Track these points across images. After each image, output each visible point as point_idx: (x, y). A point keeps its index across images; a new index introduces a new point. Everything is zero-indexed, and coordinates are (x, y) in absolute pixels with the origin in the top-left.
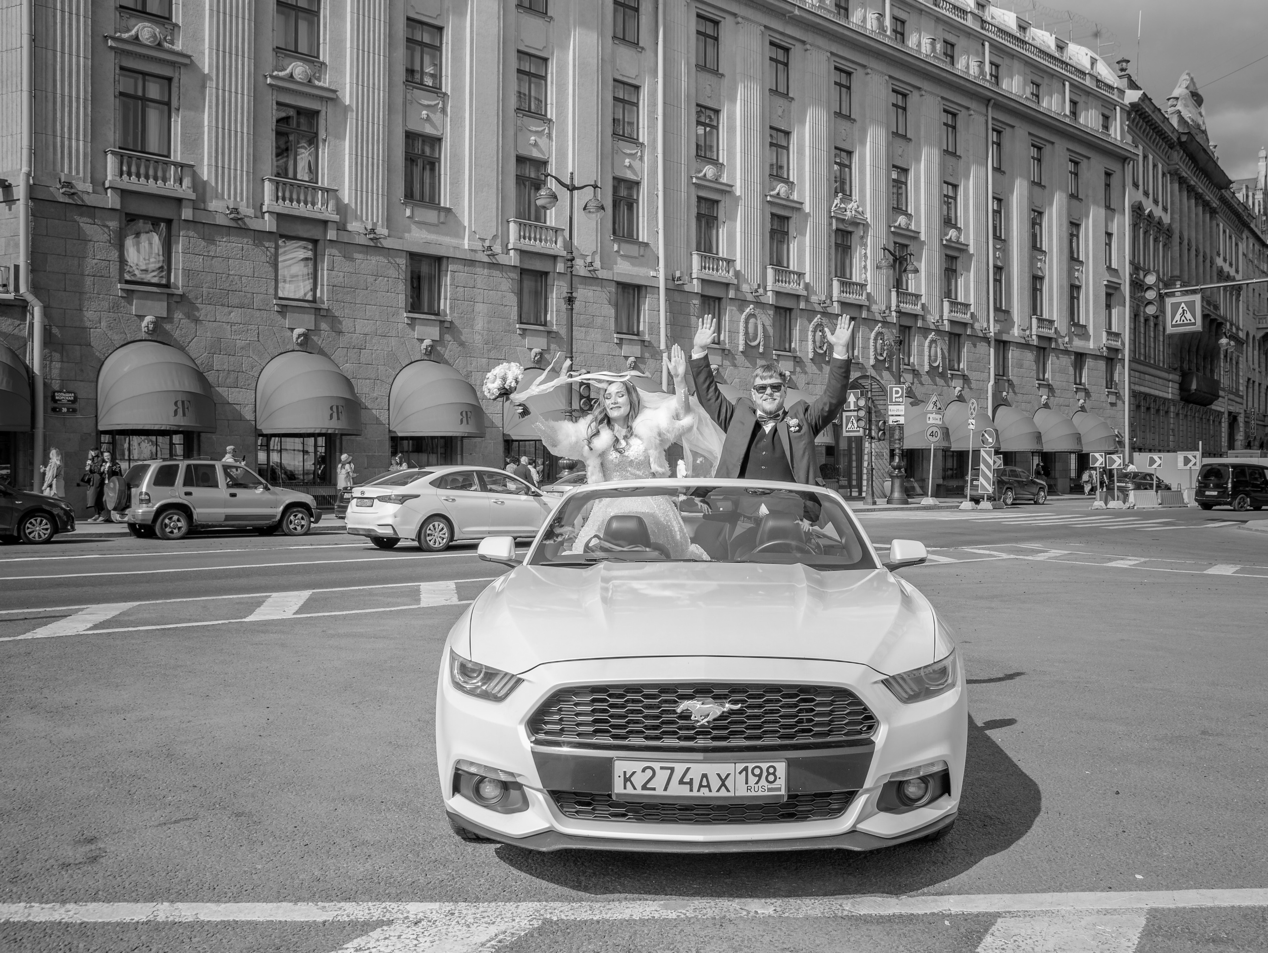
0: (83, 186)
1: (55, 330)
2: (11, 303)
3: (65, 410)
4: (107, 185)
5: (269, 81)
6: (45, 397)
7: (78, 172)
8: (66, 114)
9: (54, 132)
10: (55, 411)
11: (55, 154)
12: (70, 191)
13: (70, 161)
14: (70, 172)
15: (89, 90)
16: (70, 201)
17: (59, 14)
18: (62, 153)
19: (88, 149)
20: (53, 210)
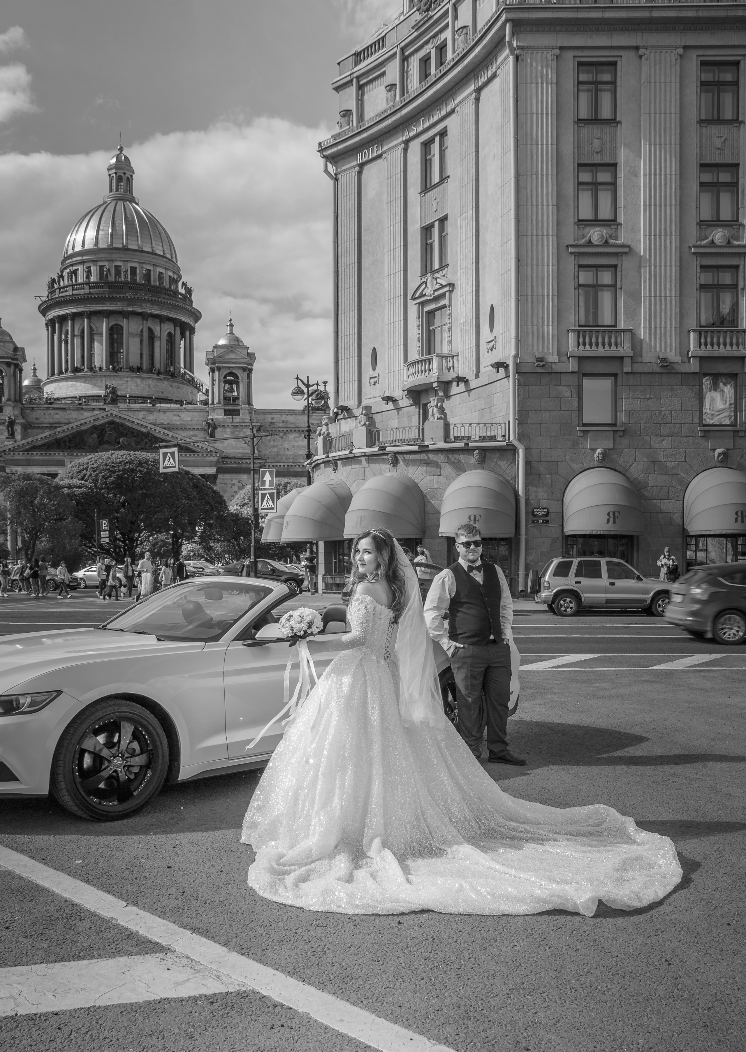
0: (553, 358)
2: (505, 448)
3: (541, 521)
4: (569, 355)
5: (693, 250)
6: (527, 513)
7: (548, 349)
8: (540, 309)
9: (532, 323)
10: (533, 522)
11: (533, 339)
12: (542, 364)
13: (543, 342)
14: (543, 350)
15: (556, 287)
16: (543, 371)
17: (535, 238)
18: (538, 337)
19: (556, 331)
20: (532, 379)
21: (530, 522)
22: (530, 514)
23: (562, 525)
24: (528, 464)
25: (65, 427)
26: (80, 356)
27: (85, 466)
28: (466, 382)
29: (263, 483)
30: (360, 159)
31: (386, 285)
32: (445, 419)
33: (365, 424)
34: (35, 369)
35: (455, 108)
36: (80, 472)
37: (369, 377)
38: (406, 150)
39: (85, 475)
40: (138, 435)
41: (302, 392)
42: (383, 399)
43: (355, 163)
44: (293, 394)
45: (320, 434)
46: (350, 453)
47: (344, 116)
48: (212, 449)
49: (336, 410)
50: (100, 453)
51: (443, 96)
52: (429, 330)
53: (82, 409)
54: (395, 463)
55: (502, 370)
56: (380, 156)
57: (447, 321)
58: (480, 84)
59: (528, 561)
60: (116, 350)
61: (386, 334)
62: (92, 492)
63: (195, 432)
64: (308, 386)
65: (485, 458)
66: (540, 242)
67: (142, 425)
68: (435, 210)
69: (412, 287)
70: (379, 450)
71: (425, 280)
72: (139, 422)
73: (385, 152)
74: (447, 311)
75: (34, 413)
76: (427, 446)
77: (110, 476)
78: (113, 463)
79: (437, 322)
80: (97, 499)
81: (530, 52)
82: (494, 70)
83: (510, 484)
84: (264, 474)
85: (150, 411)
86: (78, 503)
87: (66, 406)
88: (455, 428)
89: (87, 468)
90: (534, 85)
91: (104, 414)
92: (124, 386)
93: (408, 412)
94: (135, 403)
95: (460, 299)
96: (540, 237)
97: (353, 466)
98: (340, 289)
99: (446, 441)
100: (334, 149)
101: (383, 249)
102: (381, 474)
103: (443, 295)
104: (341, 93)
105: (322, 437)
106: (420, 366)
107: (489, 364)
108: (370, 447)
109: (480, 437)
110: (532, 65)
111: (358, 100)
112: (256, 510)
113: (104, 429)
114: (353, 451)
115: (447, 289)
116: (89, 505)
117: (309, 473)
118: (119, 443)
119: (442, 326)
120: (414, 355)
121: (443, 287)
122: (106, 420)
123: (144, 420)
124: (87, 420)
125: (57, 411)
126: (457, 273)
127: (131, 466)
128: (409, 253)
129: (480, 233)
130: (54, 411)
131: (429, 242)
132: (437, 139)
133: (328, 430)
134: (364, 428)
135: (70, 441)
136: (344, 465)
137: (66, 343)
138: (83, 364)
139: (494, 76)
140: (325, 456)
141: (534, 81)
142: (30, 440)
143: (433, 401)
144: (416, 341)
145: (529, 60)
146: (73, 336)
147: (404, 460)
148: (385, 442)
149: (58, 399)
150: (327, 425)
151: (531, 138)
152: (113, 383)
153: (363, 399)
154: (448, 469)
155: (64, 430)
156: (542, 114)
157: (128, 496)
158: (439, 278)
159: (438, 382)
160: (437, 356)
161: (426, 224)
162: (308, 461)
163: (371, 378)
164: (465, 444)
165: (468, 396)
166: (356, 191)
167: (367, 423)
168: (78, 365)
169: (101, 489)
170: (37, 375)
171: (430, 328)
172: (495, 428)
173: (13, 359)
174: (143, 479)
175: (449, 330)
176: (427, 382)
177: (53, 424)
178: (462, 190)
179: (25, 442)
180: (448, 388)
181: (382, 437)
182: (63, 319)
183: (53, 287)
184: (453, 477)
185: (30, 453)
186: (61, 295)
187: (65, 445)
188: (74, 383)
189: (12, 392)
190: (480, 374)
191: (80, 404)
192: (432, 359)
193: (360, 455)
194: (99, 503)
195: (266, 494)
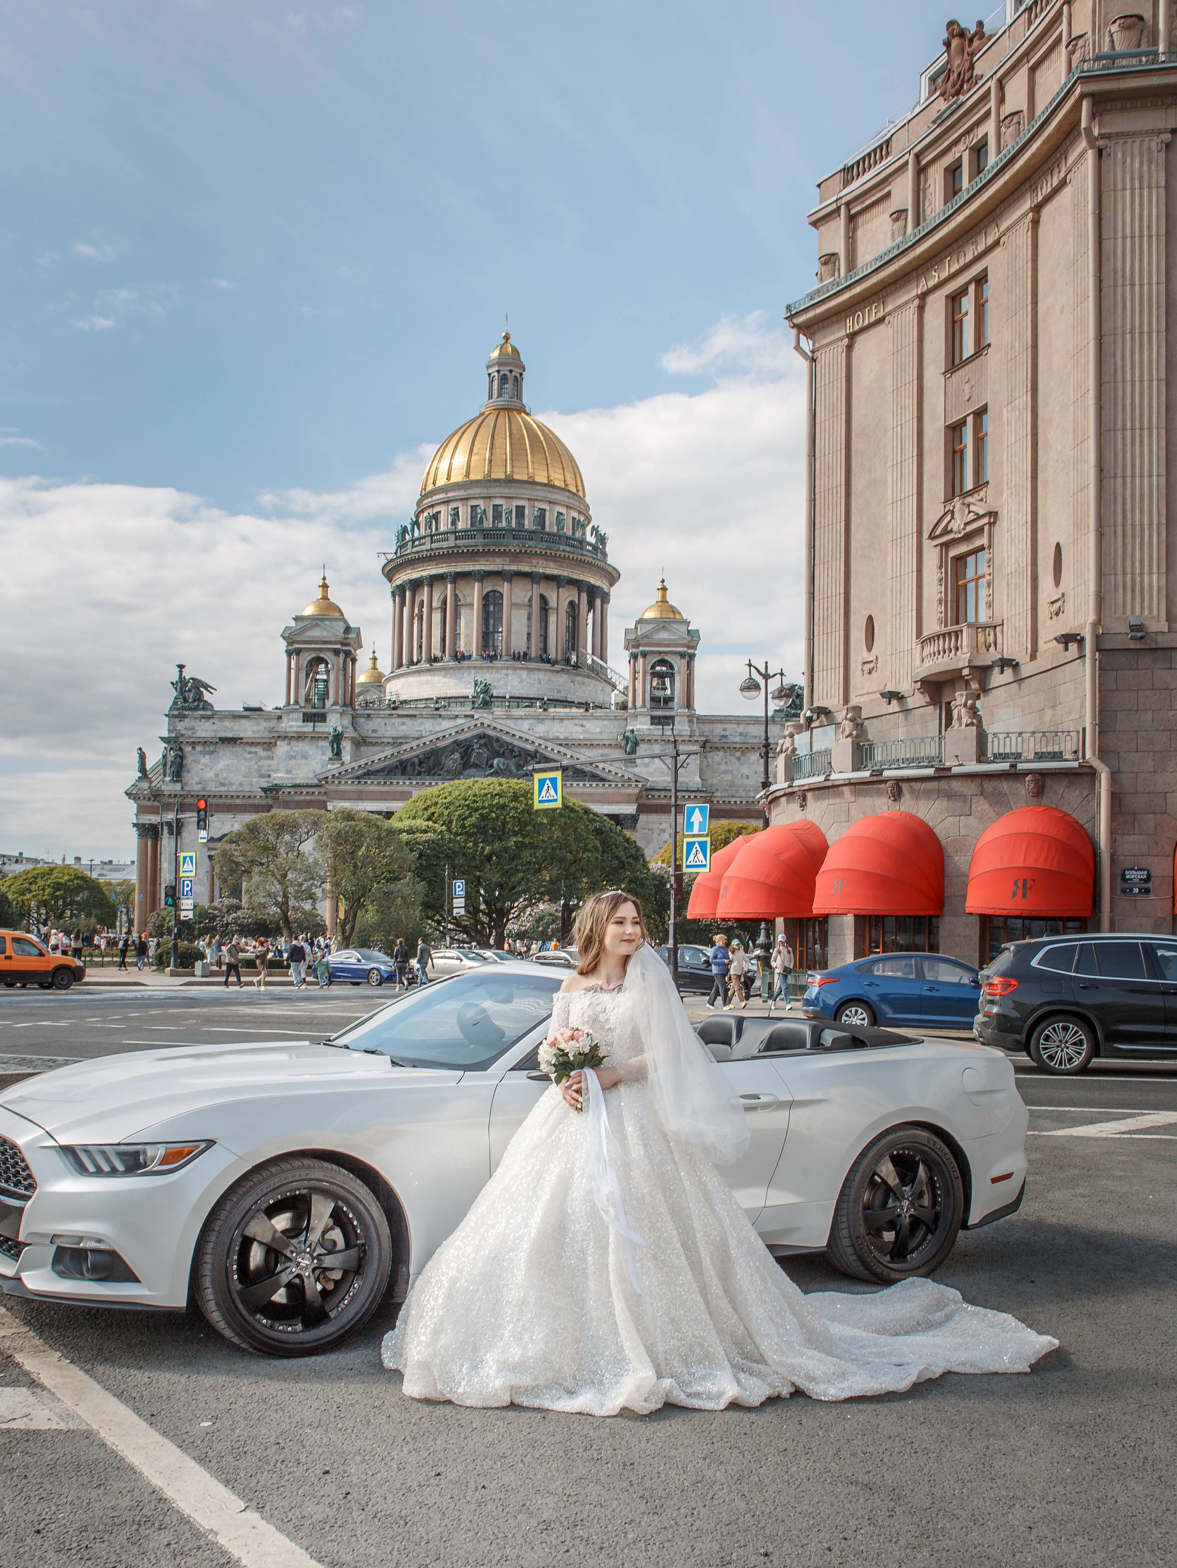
0: (1158, 625)
1: (1126, 798)
2: (1077, 771)
3: (1136, 890)
6: (1113, 876)
7: (1151, 611)
8: (1138, 546)
9: (1124, 569)
10: (1124, 891)
11: (1124, 595)
12: (1139, 635)
13: (1142, 600)
14: (1142, 612)
15: (1164, 511)
16: (1142, 646)
17: (1128, 433)
18: (1133, 591)
19: (1163, 582)
20: (1123, 660)
21: (1119, 892)
22: (1119, 878)
23: (1173, 897)
24: (1115, 798)
25: (414, 744)
26: (439, 639)
27: (434, 800)
28: (1014, 665)
29: (691, 825)
30: (851, 325)
31: (889, 518)
32: (979, 725)
33: (850, 735)
34: (375, 659)
35: (999, 239)
36: (426, 809)
37: (861, 661)
38: (921, 308)
39: (433, 813)
40: (520, 755)
41: (756, 687)
42: (883, 695)
43: (842, 333)
44: (742, 689)
45: (781, 751)
46: (826, 780)
47: (825, 263)
48: (631, 776)
49: (809, 714)
50: (456, 781)
51: (981, 221)
52: (958, 586)
53: (440, 716)
54: (897, 795)
55: (1073, 647)
56: (880, 321)
57: (985, 571)
58: (1040, 198)
60: (491, 629)
61: (889, 594)
62: (442, 838)
63: (606, 751)
64: (766, 677)
65: (1043, 786)
66: (1138, 440)
67: (527, 740)
68: (967, 398)
69: (929, 520)
70: (871, 775)
71: (949, 507)
72: (522, 735)
73: (889, 314)
74: (984, 556)
75: (371, 723)
76: (949, 769)
77: (470, 816)
78: (475, 795)
79: (970, 573)
80: (449, 849)
81: (1121, 141)
82: (1062, 175)
83: (1085, 830)
84: (692, 811)
85: (540, 720)
86: (421, 856)
87: (417, 713)
88: (996, 739)
89: (436, 804)
90: (1128, 192)
91: (472, 724)
92: (502, 682)
93: (922, 716)
94: (518, 707)
95: (1006, 536)
96: (1138, 431)
97: (831, 801)
98: (817, 527)
99: (979, 761)
100: (810, 314)
101: (886, 463)
102: (874, 812)
103: (979, 531)
104: (821, 229)
105: (784, 755)
106: (941, 642)
107: (1052, 637)
108: (857, 769)
109: (1036, 753)
110: (1124, 162)
111: (847, 238)
112: (678, 868)
113: (470, 746)
114: (832, 777)
115: (986, 520)
116: (438, 858)
117: (764, 810)
118: (492, 766)
119: (977, 580)
120: (932, 626)
121: (979, 517)
122: (475, 733)
123: (531, 732)
124: (447, 733)
125: (404, 720)
126: (1001, 494)
127: (502, 801)
128: (927, 468)
129: (1040, 431)
130: (400, 720)
131: (958, 448)
132: (972, 288)
134: (850, 740)
135: (420, 763)
136: (817, 799)
137: (421, 618)
138: (444, 651)
139: (1063, 184)
140: (787, 785)
141: (1128, 186)
142: (363, 762)
143: (960, 698)
144: (936, 604)
145: (1120, 155)
146: (431, 609)
147: (912, 791)
148: (882, 763)
149: (405, 702)
151: (1124, 276)
152: (487, 677)
153: (852, 696)
154: (982, 806)
155: (412, 748)
156: (1141, 237)
157: (497, 844)
158: (973, 504)
159: (970, 667)
160: (970, 626)
161: (954, 420)
162: (763, 792)
163: (864, 663)
164: (1011, 766)
165: (1020, 689)
166: (844, 375)
167: (854, 733)
168: (436, 651)
169: (456, 834)
170: (378, 667)
171: (960, 583)
172: (1062, 740)
173: (343, 644)
174: (519, 820)
175: (989, 586)
176: (952, 668)
177: (398, 738)
178: (1009, 364)
179: (355, 765)
180: (985, 676)
181: (878, 756)
182: (416, 585)
183: (404, 539)
184: (990, 818)
185: (363, 781)
186: (414, 550)
187: (414, 770)
188: (430, 678)
189: (341, 692)
190: (1038, 654)
191: (437, 709)
192: (962, 631)
193: (842, 782)
194: (453, 855)
195: (694, 843)
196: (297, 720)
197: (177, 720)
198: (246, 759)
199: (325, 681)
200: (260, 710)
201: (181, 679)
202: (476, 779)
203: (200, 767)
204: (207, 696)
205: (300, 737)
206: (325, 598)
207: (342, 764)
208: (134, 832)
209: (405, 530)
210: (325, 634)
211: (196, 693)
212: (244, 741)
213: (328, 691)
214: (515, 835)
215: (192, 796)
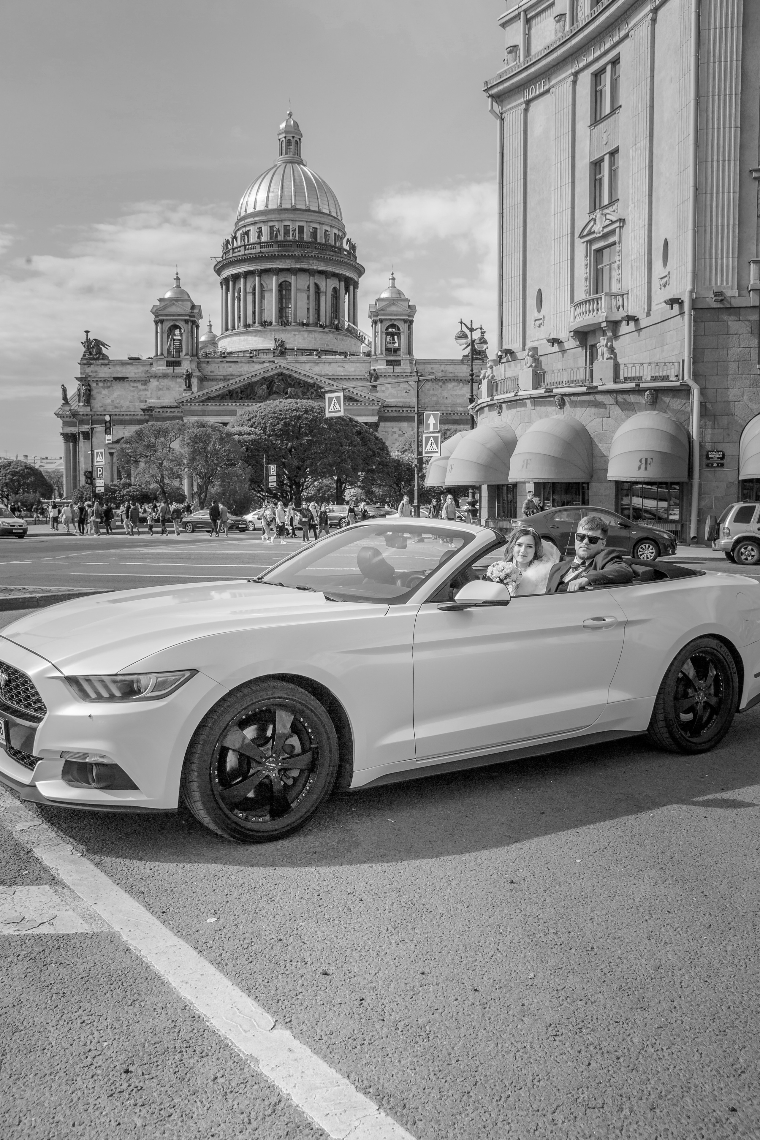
0: (732, 293)
1: (709, 405)
2: (679, 388)
3: (715, 465)
4: (749, 289)
6: (701, 456)
7: (727, 283)
8: (719, 240)
9: (710, 255)
10: (707, 465)
11: (711, 272)
12: (720, 298)
13: (722, 276)
14: (722, 284)
15: (737, 216)
16: (722, 306)
17: (715, 163)
18: (716, 270)
19: (736, 263)
20: (709, 315)
21: (704, 466)
22: (705, 457)
23: (739, 469)
24: (703, 406)
25: (237, 380)
26: (252, 312)
27: (254, 414)
28: (636, 320)
29: (428, 426)
30: (528, 95)
31: (553, 224)
32: (615, 359)
33: (531, 366)
34: (210, 326)
35: (628, 33)
36: (250, 420)
37: (534, 319)
38: (574, 82)
39: (254, 423)
40: (304, 386)
41: (466, 337)
42: (549, 341)
43: (522, 100)
44: (456, 338)
45: (484, 378)
46: (516, 395)
47: (510, 52)
48: (374, 398)
49: (501, 353)
50: (269, 403)
51: (616, 21)
52: (597, 269)
53: (253, 361)
54: (562, 405)
55: (677, 307)
56: (547, 91)
57: (618, 258)
58: (657, 3)
59: (701, 507)
60: (284, 305)
61: (553, 274)
62: (261, 438)
63: (358, 383)
64: (472, 330)
65: (657, 398)
66: (721, 168)
67: (309, 376)
68: (605, 143)
69: (580, 225)
70: (545, 392)
71: (594, 216)
72: (306, 373)
73: (553, 87)
74: (617, 248)
75: (209, 367)
76: (596, 387)
77: (278, 423)
78: (281, 411)
79: (606, 260)
80: (266, 445)
83: (684, 427)
84: (428, 417)
85: (317, 363)
86: (248, 450)
87: (239, 360)
88: (626, 368)
89: (256, 417)
91: (274, 366)
92: (292, 339)
93: (574, 354)
94: (303, 355)
95: (631, 235)
96: (721, 162)
97: (519, 409)
98: (505, 231)
99: (615, 382)
100: (501, 87)
101: (550, 187)
102: (547, 416)
103: (613, 232)
104: (507, 29)
105: (486, 380)
106: (590, 305)
107: (663, 300)
108: (536, 388)
109: (653, 377)
111: (525, 34)
112: (420, 453)
113: (273, 381)
114: (519, 394)
115: (618, 224)
116: (258, 451)
117: (472, 416)
118: (287, 393)
119: (611, 264)
120: (581, 296)
121: (613, 222)
122: (275, 372)
123: (311, 371)
124: (258, 373)
125: (231, 364)
126: (628, 207)
127: (298, 414)
128: (577, 190)
129: (654, 164)
130: (228, 364)
131: (598, 177)
132: (609, 68)
133: (492, 372)
134: (531, 369)
135: (241, 392)
136: (509, 408)
137: (240, 299)
138: (255, 319)
140: (489, 399)
142: (205, 391)
143: (602, 342)
144: (583, 281)
146: (246, 293)
147: (572, 402)
148: (552, 384)
149: (231, 353)
150: (491, 367)
151: (715, 56)
152: (283, 336)
153: (528, 341)
154: (616, 411)
155: (236, 382)
156: (727, 28)
157: (295, 443)
158: (609, 214)
159: (606, 321)
160: (606, 294)
161: (596, 158)
162: (473, 404)
163: (536, 320)
164: (636, 385)
165: (639, 335)
166: (522, 129)
167: (534, 365)
168: (250, 321)
169: (269, 436)
170: (212, 331)
171: (599, 267)
172: (669, 368)
173: (190, 316)
174: (309, 426)
175: (619, 268)
176: (595, 322)
177: (227, 376)
178: (634, 119)
179: (200, 393)
180: (616, 327)
181: (549, 379)
182: (236, 278)
183: (227, 248)
184: (622, 419)
185: (206, 404)
186: (234, 255)
187: (237, 397)
188: (246, 337)
189: (190, 347)
190: (651, 312)
191: (251, 357)
192: (601, 298)
193: (526, 397)
194: (267, 449)
195: (430, 437)
196: (162, 365)
197: (86, 366)
198: (131, 391)
199: (179, 340)
200: (138, 359)
201: (88, 340)
202: (281, 400)
203: (102, 396)
204: (104, 350)
205: (165, 376)
206: (178, 286)
207: (192, 393)
208: (61, 438)
209: (228, 242)
210: (179, 310)
211: (97, 349)
212: (129, 379)
213: (181, 346)
214: (307, 436)
215: (97, 415)
